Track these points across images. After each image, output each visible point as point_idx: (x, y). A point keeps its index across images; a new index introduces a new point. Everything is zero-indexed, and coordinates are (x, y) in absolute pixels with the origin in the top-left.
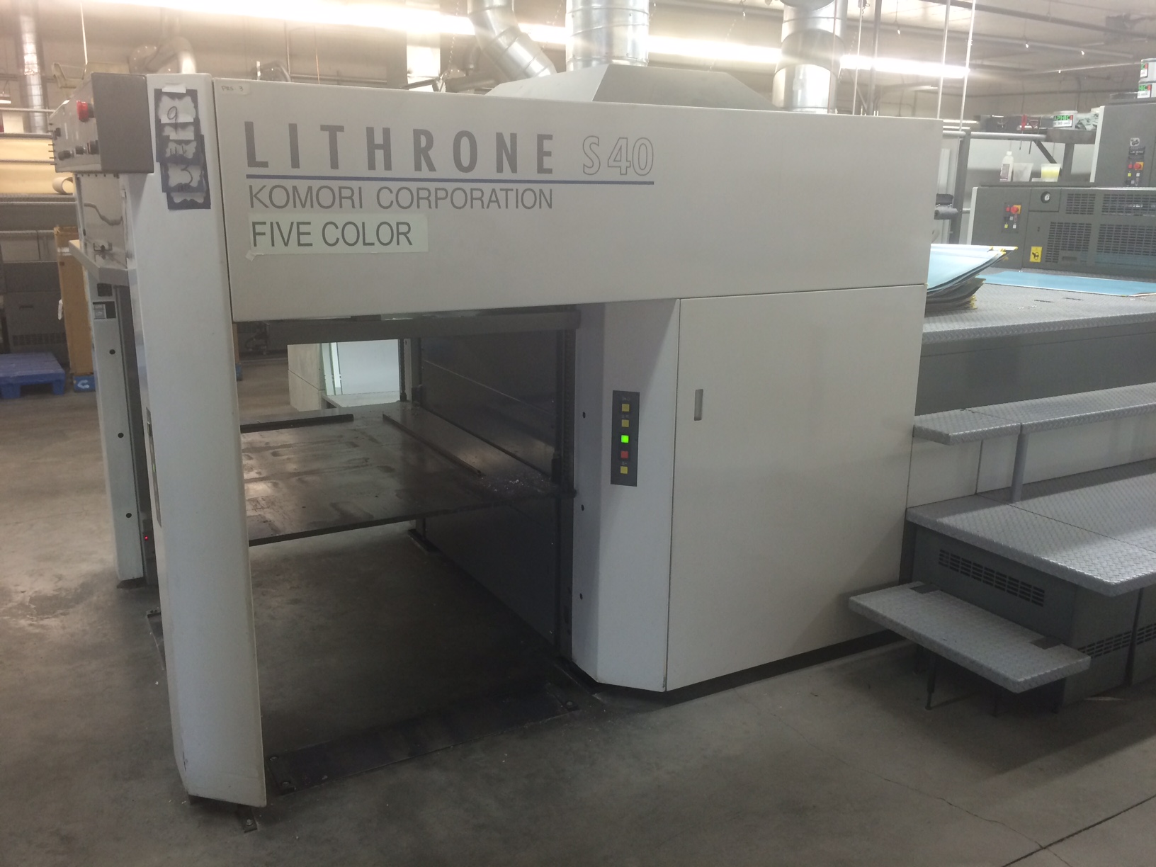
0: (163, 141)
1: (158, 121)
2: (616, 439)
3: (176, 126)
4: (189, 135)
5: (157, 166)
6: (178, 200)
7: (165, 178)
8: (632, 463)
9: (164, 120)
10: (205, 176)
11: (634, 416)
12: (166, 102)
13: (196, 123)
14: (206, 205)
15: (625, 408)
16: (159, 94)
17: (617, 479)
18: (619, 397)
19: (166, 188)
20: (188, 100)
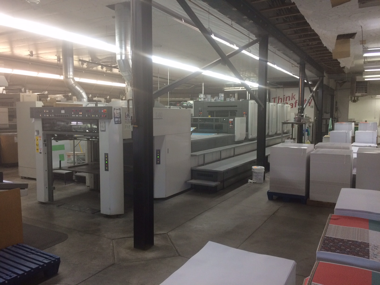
0: (114, 115)
1: (114, 112)
2: (157, 157)
3: (117, 113)
4: (119, 114)
5: (113, 118)
6: (116, 122)
7: (115, 120)
8: (160, 161)
9: (115, 112)
10: (121, 120)
11: (160, 153)
12: (115, 110)
13: (120, 113)
14: (121, 123)
15: (158, 152)
16: (114, 109)
17: (157, 163)
18: (157, 151)
19: (115, 121)
20: (119, 110)
